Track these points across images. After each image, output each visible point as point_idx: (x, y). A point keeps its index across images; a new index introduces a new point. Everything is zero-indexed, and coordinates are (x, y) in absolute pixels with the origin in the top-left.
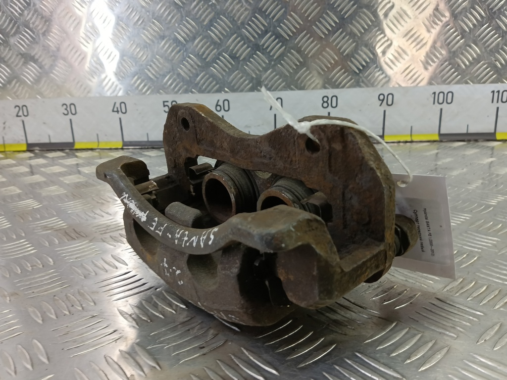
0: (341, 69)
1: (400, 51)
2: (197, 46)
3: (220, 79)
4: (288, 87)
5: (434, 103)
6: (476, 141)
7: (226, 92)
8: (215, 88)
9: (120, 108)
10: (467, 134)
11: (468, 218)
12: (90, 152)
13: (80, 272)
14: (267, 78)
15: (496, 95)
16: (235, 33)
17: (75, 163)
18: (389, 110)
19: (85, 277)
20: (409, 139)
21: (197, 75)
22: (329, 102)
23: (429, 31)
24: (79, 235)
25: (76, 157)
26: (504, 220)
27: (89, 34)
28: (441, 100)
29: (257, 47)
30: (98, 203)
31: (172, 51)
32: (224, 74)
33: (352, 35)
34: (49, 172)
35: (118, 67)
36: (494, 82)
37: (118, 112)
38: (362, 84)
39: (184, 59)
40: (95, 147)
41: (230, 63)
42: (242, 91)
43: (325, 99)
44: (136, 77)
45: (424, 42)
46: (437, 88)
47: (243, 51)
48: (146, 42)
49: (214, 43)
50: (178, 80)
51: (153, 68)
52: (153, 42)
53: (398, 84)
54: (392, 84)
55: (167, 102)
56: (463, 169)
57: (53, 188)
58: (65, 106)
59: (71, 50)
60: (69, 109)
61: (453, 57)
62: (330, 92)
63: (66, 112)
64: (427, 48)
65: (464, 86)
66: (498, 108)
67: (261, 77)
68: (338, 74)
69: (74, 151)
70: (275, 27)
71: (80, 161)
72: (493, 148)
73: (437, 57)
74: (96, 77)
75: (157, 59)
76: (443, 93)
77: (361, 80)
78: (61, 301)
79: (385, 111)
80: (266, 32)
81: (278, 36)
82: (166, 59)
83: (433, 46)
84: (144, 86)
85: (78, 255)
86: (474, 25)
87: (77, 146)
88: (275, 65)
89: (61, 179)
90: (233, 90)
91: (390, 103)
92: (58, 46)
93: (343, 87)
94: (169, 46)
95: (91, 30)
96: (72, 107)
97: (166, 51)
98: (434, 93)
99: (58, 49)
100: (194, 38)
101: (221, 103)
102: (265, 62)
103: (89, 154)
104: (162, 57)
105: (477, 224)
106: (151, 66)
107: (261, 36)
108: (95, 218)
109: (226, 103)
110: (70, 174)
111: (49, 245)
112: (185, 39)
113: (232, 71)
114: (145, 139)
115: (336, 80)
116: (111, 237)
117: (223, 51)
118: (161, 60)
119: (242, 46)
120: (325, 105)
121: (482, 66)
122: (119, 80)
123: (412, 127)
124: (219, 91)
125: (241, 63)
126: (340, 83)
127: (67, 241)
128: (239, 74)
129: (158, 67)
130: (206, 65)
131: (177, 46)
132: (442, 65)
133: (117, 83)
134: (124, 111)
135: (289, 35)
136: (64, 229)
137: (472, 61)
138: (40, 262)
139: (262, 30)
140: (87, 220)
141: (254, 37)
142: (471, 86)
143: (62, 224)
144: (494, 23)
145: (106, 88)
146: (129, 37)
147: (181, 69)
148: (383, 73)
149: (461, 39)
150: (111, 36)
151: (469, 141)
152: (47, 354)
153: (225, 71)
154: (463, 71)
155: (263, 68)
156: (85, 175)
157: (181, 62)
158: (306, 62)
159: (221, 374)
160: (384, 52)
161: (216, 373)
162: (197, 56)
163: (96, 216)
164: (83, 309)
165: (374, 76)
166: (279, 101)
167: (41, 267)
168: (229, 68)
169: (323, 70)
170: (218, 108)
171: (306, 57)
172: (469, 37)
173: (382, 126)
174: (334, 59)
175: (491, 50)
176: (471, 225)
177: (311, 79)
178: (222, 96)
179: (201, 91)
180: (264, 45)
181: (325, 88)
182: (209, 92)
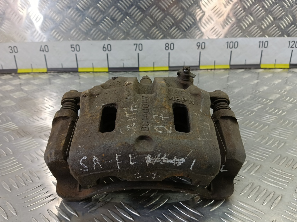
0: (176, 28)
1: (209, 18)
2: (90, 12)
3: (105, 32)
4: (145, 38)
5: (227, 48)
6: (250, 69)
7: (109, 40)
8: (102, 37)
9: (44, 49)
10: (245, 65)
11: (241, 119)
12: (27, 75)
13: (28, 158)
14: (133, 32)
15: (261, 43)
16: (113, 5)
17: (18, 83)
18: (203, 52)
19: (32, 162)
20: (213, 67)
21: (91, 30)
22: (169, 46)
23: (225, 7)
24: (26, 133)
25: (19, 78)
26: (260, 120)
27: (23, 5)
28: (231, 46)
29: (127, 14)
30: (35, 111)
31: (75, 15)
32: (107, 29)
33: (182, 8)
34: (3, 90)
35: (42, 24)
36: (260, 36)
37: (43, 51)
38: (188, 37)
39: (83, 20)
40: (30, 71)
41: (111, 23)
42: (118, 39)
43: (167, 45)
44: (54, 31)
45: (223, 13)
46: (229, 40)
47: (119, 16)
48: (60, 10)
49: (100, 11)
50: (79, 33)
51: (64, 26)
52: (63, 10)
53: (208, 37)
54: (205, 37)
55: (73, 45)
56: (241, 88)
57: (7, 101)
58: (10, 48)
59: (13, 14)
60: (13, 49)
61: (239, 21)
62: (170, 41)
63: (11, 51)
64: (225, 17)
65: (244, 39)
66: (262, 51)
67: (129, 31)
68: (174, 30)
69: (17, 74)
70: (137, 3)
71: (22, 82)
72: (258, 73)
73: (229, 22)
74: (29, 31)
75: (66, 20)
76: (233, 42)
77: (187, 35)
78: (20, 178)
79: (200, 52)
80: (132, 5)
81: (139, 8)
82: (72, 20)
83: (228, 16)
84: (59, 36)
85: (26, 147)
86: (251, 5)
87: (19, 71)
88: (138, 25)
89: (11, 94)
90: (113, 39)
91: (203, 47)
92: (3, 11)
93: (177, 38)
94: (74, 13)
95: (24, 2)
96: (15, 48)
97: (72, 15)
98: (228, 42)
99: (4, 13)
100: (89, 8)
101: (106, 46)
102: (132, 23)
104: (69, 19)
105: (246, 123)
106: (62, 24)
107: (129, 8)
108: (34, 122)
109: (109, 46)
110: (17, 91)
111: (9, 141)
112: (83, 9)
113: (112, 28)
114: (60, 67)
115: (173, 34)
116: (45, 135)
117: (107, 16)
118: (69, 21)
119: (118, 13)
120: (167, 48)
121: (254, 28)
122: (43, 32)
123: (215, 61)
124: (104, 39)
125: (117, 23)
126: (175, 36)
127: (19, 138)
128: (116, 29)
129: (67, 25)
130: (96, 24)
131: (78, 12)
132: (232, 26)
133: (42, 34)
134: (47, 50)
135: (145, 8)
136: (16, 130)
137: (249, 25)
138: (4, 153)
139: (129, 4)
140: (30, 123)
141: (125, 8)
142: (248, 39)
143: (14, 126)
144: (261, 3)
145: (36, 37)
146: (49, 7)
147: (81, 26)
148: (199, 31)
149: (243, 12)
150: (38, 7)
151: (246, 69)
152: (15, 210)
153: (108, 27)
154: (244, 30)
155: (131, 26)
156: (26, 92)
157: (81, 22)
158: (156, 24)
159: (110, 217)
160: (200, 19)
161: (108, 217)
162: (91, 18)
163: (35, 120)
164: (33, 182)
165: (194, 32)
166: (140, 46)
167: (6, 156)
168: (110, 26)
169: (166, 28)
170: (105, 49)
171: (155, 20)
172: (248, 11)
173: (198, 60)
174: (172, 22)
175: (259, 19)
176: (242, 124)
177: (158, 33)
178: (106, 42)
179: (94, 39)
180: (130, 13)
181: (167, 39)
182: (98, 40)
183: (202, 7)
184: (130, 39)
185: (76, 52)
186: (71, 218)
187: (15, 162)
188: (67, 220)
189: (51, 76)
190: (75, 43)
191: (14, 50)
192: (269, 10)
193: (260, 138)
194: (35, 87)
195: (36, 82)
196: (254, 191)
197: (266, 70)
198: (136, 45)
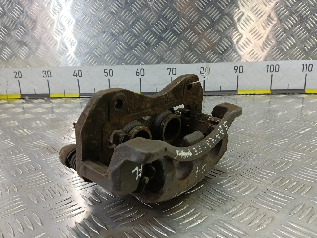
0: (211, 52)
1: (247, 40)
2: (125, 37)
3: (139, 57)
4: (180, 62)
5: (268, 72)
6: (293, 94)
7: (143, 64)
8: (136, 62)
9: (78, 74)
10: (288, 90)
11: (287, 141)
12: (60, 100)
13: (57, 173)
14: (167, 56)
15: (305, 67)
16: (148, 30)
17: (51, 106)
18: (241, 75)
19: (61, 176)
20: (252, 93)
21: (125, 54)
23: (264, 29)
24: (56, 151)
25: (51, 102)
26: (308, 143)
27: (59, 29)
28: (272, 70)
29: (160, 38)
30: (66, 131)
31: (110, 40)
32: (141, 54)
33: (218, 31)
34: (35, 112)
35: (77, 49)
36: (304, 59)
37: (77, 76)
38: (224, 60)
39: (117, 45)
40: (63, 96)
41: (145, 48)
42: (152, 64)
44: (88, 55)
45: (262, 35)
46: (270, 63)
47: (153, 40)
48: (94, 35)
49: (135, 35)
50: (113, 57)
52: (98, 35)
53: (246, 60)
54: (243, 60)
55: (107, 70)
56: (285, 111)
57: (38, 122)
58: (44, 72)
59: (49, 39)
61: (279, 43)
62: (205, 65)
63: (45, 76)
64: (264, 39)
65: (286, 62)
66: (306, 75)
67: (163, 56)
68: (209, 54)
69: (50, 99)
70: (172, 27)
71: (54, 105)
72: (303, 98)
73: (269, 45)
74: (63, 55)
75: (100, 45)
76: (273, 65)
77: (223, 58)
78: (47, 191)
79: (238, 76)
80: (166, 29)
81: (174, 32)
82: (106, 45)
83: (267, 38)
84: (93, 61)
85: (56, 163)
86: (292, 26)
87: (51, 96)
88: (172, 49)
89: (43, 116)
90: (147, 63)
91: (241, 71)
92: (40, 36)
93: (213, 62)
94: (108, 37)
95: (60, 27)
96: (49, 73)
97: (106, 40)
98: (268, 66)
99: (41, 39)
100: (123, 33)
101: (139, 71)
102: (166, 47)
103: (59, 100)
104: (103, 44)
105: (292, 145)
106: (97, 49)
107: (164, 32)
108: (65, 141)
109: (142, 71)
110: (48, 114)
111: (38, 157)
112: (117, 33)
113: (145, 52)
114: (93, 92)
115: (209, 58)
117: (141, 40)
118: (103, 46)
119: (152, 38)
121: (296, 50)
122: (77, 57)
123: (254, 86)
124: (138, 64)
125: (151, 47)
126: (211, 60)
127: (49, 154)
128: (150, 54)
129: (101, 49)
130: (130, 48)
131: (113, 37)
132: (273, 49)
134: (80, 75)
135: (180, 31)
136: (46, 147)
137: (291, 47)
138: (33, 167)
139: (164, 28)
140: (60, 142)
141: (159, 32)
142: (290, 62)
143: (45, 144)
144: (303, 24)
145: (70, 62)
146: (84, 32)
147: (115, 51)
148: (237, 54)
149: (284, 34)
150: (72, 31)
151: (289, 94)
152: (41, 221)
153: (141, 52)
154: (285, 53)
155: (165, 50)
156: (58, 114)
157: (115, 46)
158: (191, 48)
159: (143, 232)
160: (237, 42)
161: (140, 232)
162: (125, 43)
163: (65, 139)
164: (61, 195)
165: (231, 56)
166: (174, 70)
167: (34, 170)
168: (144, 51)
169: (201, 52)
170: (138, 74)
171: (190, 44)
172: (289, 32)
173: (236, 85)
174: (207, 45)
175: (302, 41)
176: (288, 146)
177: (193, 57)
178: (139, 67)
179: (127, 64)
180: (165, 37)
181: (202, 62)
182: (132, 64)
183: (240, 29)
184: (164, 63)
185: (109, 77)
186: (100, 231)
187: (44, 176)
188: (95, 233)
189: (83, 101)
190: (108, 68)
191: (47, 74)
192: (312, 31)
193: (310, 160)
194: (67, 110)
195: (68, 105)
196: (306, 212)
197: (312, 96)
198: (169, 69)
